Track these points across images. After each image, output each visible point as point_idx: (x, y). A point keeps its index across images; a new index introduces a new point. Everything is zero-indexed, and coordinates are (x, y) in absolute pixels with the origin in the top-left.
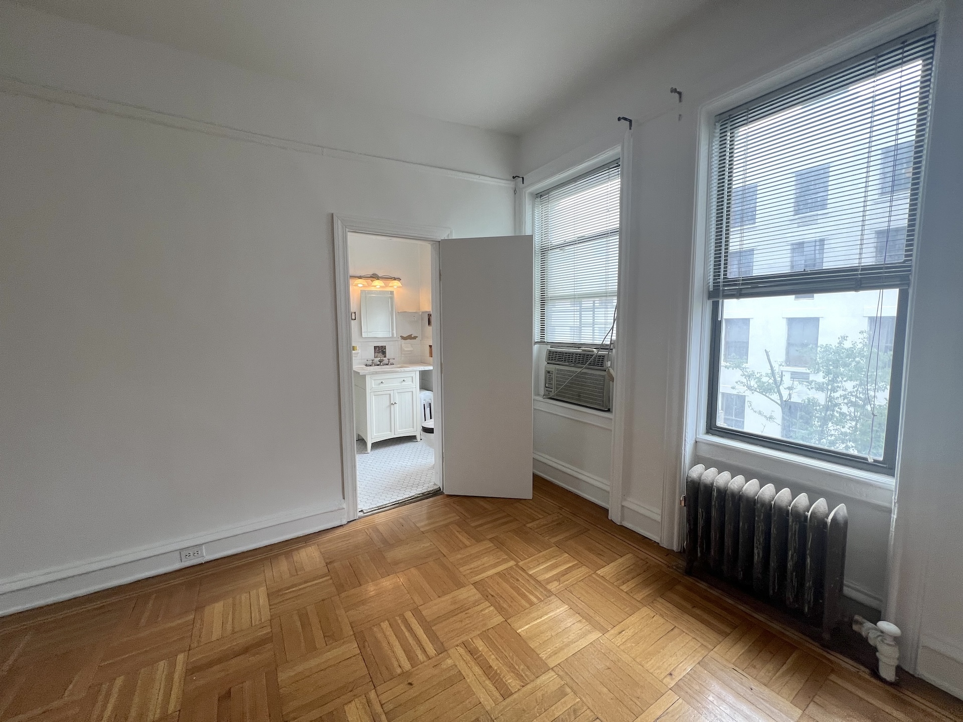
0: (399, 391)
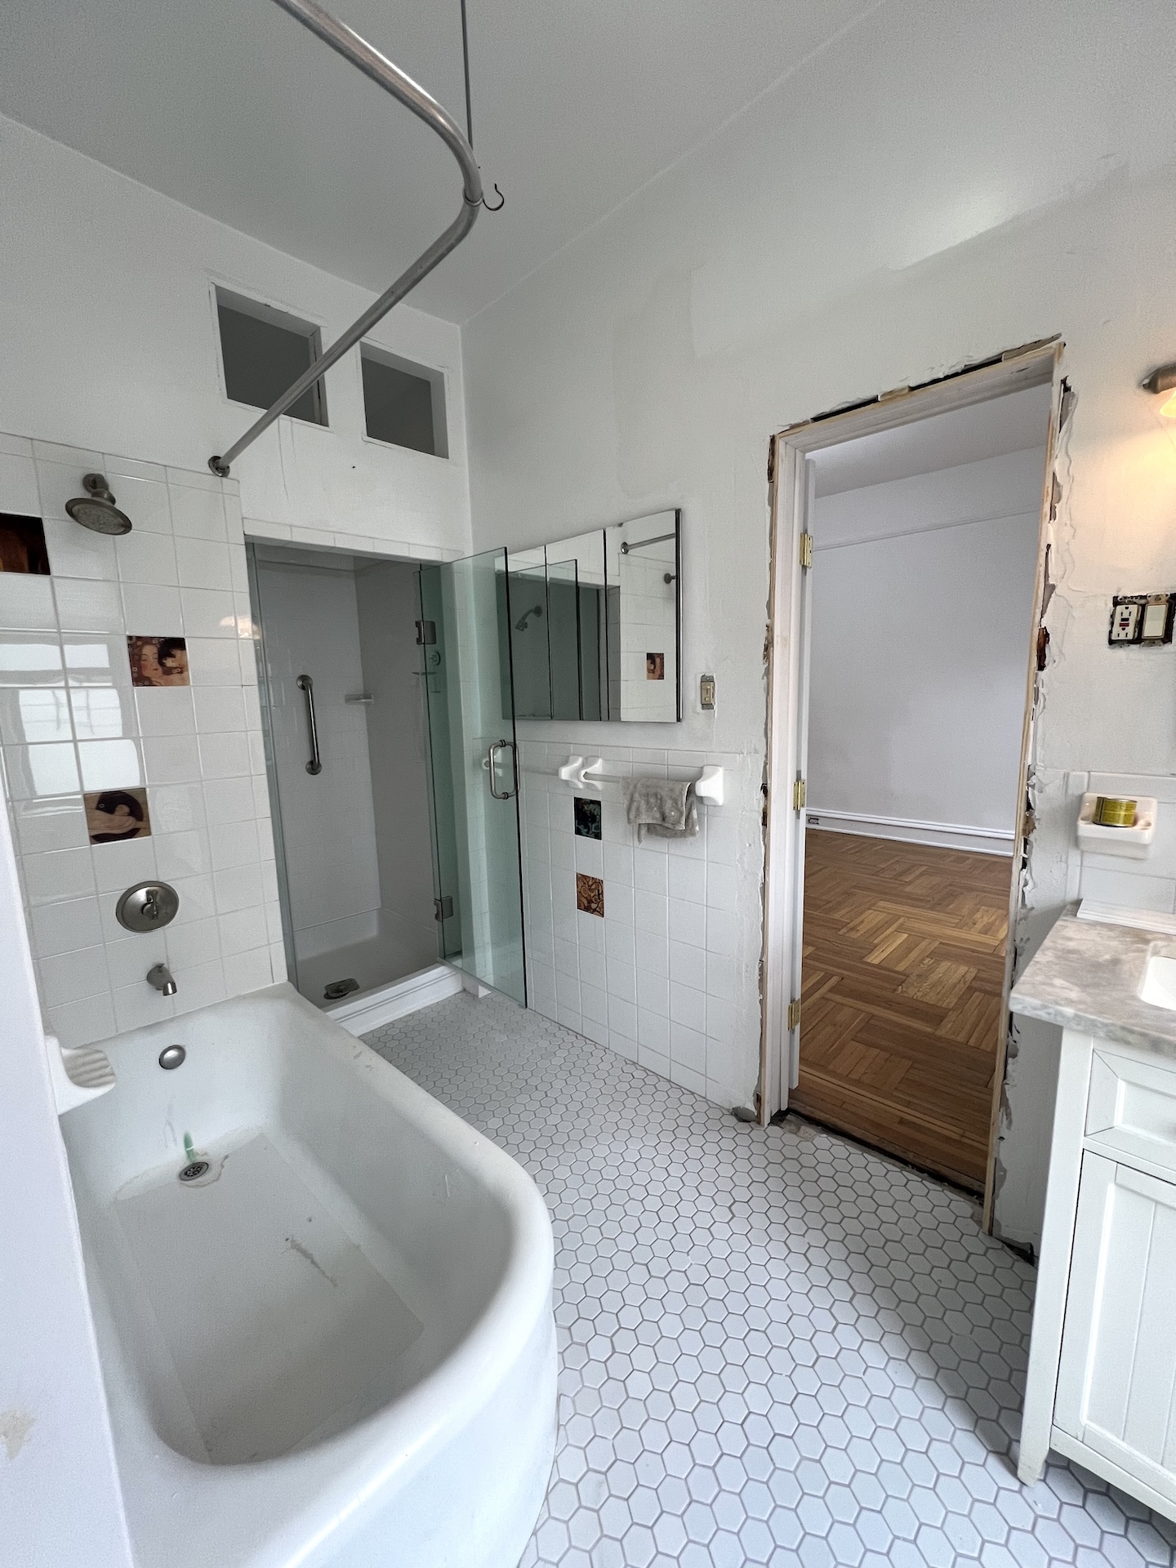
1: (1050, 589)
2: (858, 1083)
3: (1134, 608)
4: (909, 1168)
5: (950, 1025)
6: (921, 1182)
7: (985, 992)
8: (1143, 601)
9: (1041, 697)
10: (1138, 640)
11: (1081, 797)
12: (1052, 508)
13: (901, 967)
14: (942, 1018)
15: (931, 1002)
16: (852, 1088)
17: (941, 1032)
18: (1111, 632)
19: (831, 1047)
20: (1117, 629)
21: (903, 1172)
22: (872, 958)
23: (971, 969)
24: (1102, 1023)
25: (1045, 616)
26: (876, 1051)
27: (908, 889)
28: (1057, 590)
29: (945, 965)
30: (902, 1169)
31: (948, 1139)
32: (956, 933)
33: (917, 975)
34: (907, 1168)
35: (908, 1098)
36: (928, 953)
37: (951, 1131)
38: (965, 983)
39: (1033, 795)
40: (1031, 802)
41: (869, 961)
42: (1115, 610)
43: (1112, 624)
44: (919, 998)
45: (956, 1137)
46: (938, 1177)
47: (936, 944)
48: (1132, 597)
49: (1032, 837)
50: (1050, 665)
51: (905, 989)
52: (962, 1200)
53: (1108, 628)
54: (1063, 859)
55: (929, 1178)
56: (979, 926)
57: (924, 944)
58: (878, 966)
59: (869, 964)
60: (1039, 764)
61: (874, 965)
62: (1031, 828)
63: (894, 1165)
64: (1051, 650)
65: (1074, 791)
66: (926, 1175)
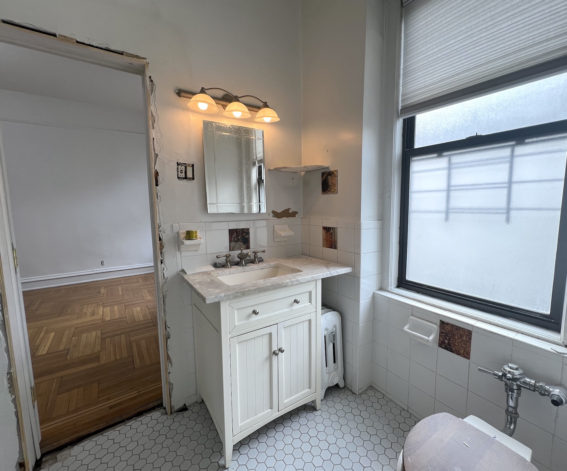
0: (287, 324)
1: (157, 155)
2: (76, 410)
3: (183, 167)
4: (127, 421)
5: (104, 357)
6: (136, 421)
7: (110, 337)
8: (185, 165)
9: (159, 197)
10: (186, 178)
11: (178, 233)
12: (153, 125)
13: (61, 348)
14: (99, 357)
15: (88, 354)
16: (75, 415)
17: (102, 362)
18: (178, 174)
19: (47, 406)
20: (180, 174)
21: (126, 425)
22: (41, 352)
23: (98, 331)
24: (231, 294)
25: (156, 165)
26: (76, 391)
27: (38, 312)
28: (159, 156)
29: (84, 336)
30: (125, 424)
31: (134, 398)
32: (79, 321)
33: (73, 347)
34: (126, 422)
35: (107, 397)
36: (72, 335)
37: (134, 394)
38: (99, 338)
39: (161, 234)
40: (161, 237)
41: (40, 354)
42: (178, 167)
43: (178, 172)
44: (82, 356)
45: (137, 394)
46: (140, 414)
47: (73, 330)
48: (182, 163)
49: (163, 250)
50: (160, 184)
51: (71, 356)
52: (155, 412)
53: (177, 173)
54: (175, 256)
55: (137, 418)
56: (88, 314)
57: (67, 332)
58: (48, 353)
59: (41, 356)
60: (161, 222)
61: (44, 355)
62: (162, 247)
63: (120, 426)
64: (160, 178)
65: (175, 231)
66: (134, 418)
